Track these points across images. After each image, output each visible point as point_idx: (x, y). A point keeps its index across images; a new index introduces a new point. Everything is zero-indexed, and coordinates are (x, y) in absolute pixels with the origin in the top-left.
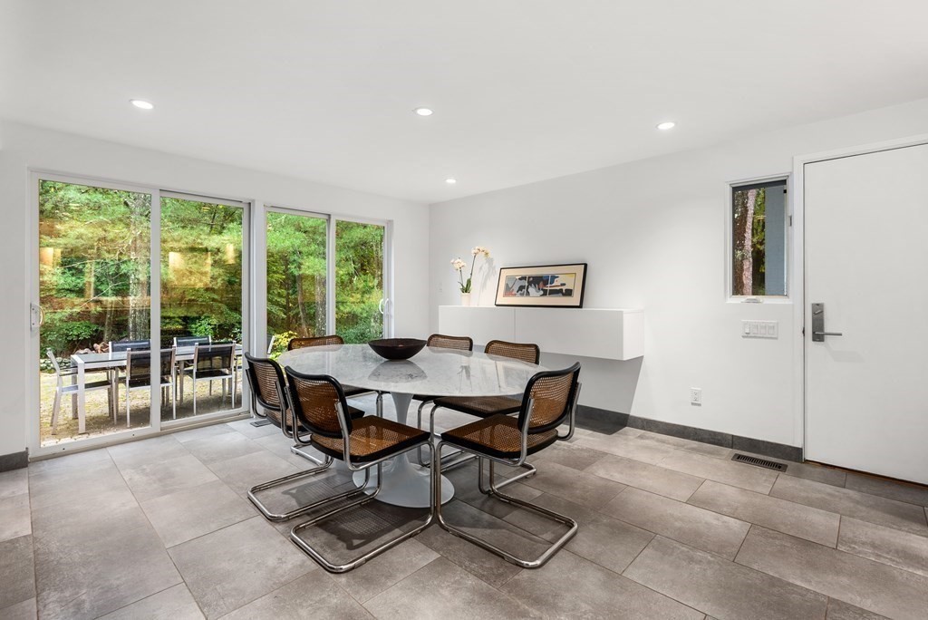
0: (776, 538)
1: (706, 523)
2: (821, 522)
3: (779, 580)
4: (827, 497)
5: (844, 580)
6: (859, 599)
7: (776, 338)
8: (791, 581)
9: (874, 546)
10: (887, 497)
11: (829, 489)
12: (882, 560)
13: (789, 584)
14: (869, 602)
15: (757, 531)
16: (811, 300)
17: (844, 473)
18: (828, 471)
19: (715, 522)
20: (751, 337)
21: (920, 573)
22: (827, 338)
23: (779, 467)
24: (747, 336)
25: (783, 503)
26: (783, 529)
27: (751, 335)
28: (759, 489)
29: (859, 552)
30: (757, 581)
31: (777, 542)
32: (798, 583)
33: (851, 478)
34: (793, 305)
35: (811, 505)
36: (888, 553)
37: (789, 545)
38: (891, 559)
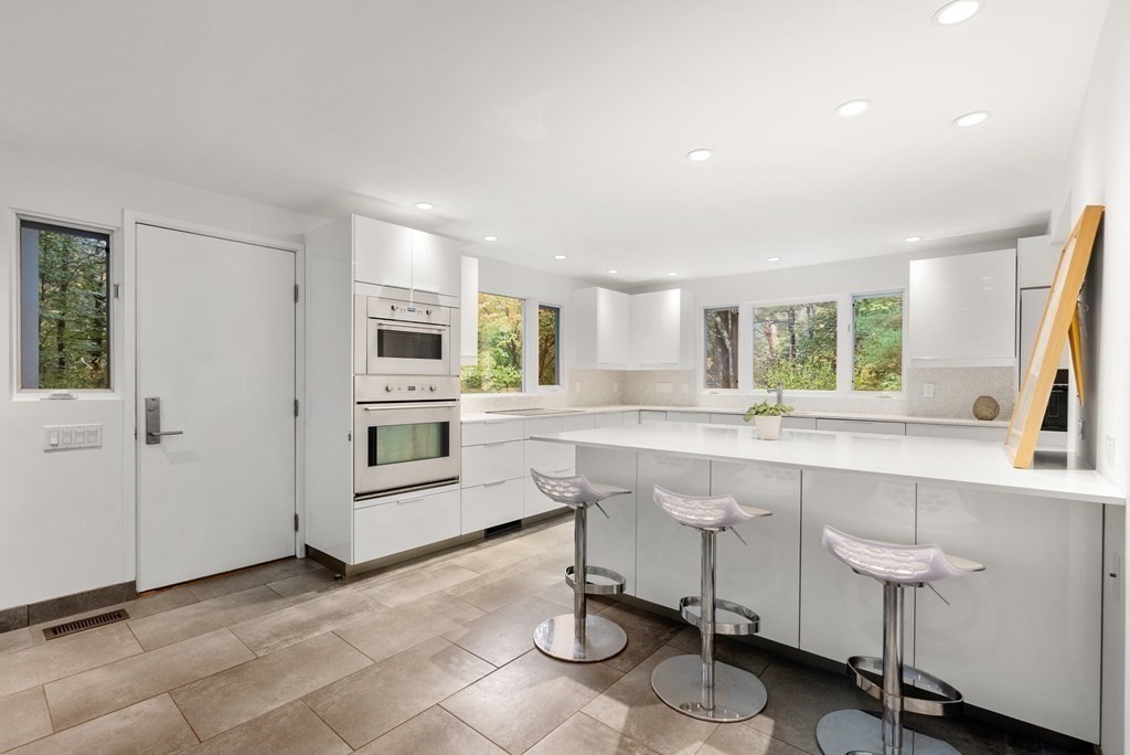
0: (205, 688)
1: (118, 732)
2: (220, 644)
3: (256, 719)
4: (199, 619)
5: (292, 677)
6: (314, 682)
7: (99, 447)
8: (265, 712)
9: (277, 635)
10: (237, 591)
11: (190, 610)
12: (292, 642)
13: (266, 715)
14: (321, 678)
15: (182, 695)
16: (145, 393)
17: (183, 589)
18: (167, 593)
19: (127, 723)
20: (59, 450)
21: (317, 634)
22: (164, 439)
23: (119, 616)
24: (54, 448)
25: (169, 649)
26: (201, 674)
27: (60, 447)
28: (128, 652)
29: (274, 648)
30: (245, 738)
31: (212, 689)
32: (271, 708)
33: (193, 589)
34: (123, 401)
35: (194, 635)
36: (288, 634)
37: (223, 684)
38: (295, 637)
